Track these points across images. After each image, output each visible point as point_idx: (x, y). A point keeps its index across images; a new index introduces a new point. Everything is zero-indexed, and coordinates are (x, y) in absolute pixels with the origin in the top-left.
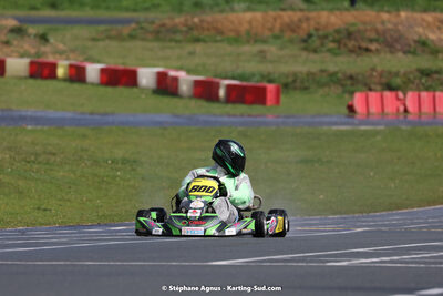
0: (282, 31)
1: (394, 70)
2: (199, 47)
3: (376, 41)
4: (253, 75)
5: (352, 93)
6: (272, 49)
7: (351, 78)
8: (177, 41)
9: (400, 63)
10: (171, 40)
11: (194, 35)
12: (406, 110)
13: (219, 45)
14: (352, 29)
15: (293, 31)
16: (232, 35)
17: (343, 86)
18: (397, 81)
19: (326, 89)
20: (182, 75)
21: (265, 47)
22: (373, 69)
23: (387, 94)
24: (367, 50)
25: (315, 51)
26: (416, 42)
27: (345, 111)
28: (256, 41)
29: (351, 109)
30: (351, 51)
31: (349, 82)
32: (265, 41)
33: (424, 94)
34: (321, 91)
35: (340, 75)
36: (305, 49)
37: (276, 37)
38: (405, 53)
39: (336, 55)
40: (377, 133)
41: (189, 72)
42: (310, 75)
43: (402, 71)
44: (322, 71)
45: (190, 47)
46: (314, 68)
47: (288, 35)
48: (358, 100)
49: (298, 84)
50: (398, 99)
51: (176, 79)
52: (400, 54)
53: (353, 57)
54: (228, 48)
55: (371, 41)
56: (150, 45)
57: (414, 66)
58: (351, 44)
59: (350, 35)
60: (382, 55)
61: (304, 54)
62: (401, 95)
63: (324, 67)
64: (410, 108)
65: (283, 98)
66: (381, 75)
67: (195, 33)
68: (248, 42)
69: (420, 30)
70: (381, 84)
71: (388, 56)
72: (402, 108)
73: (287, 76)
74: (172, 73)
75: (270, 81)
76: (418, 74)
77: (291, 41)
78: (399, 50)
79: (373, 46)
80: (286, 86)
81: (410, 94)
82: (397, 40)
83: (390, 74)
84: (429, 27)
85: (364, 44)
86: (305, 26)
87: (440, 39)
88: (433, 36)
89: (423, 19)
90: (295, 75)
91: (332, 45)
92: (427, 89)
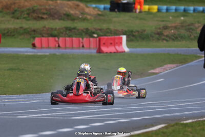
0: (2, 9)
1: (54, 27)
3: (46, 14)
5: (34, 38)
7: (34, 31)
9: (57, 24)
12: (59, 46)
14: (35, 8)
15: (8, 9)
17: (30, 34)
18: (55, 33)
19: (23, 36)
22: (44, 27)
23: (50, 38)
24: (42, 18)
25: (18, 18)
26: (64, 14)
27: (31, 46)
29: (34, 45)
30: (35, 19)
31: (33, 33)
33: (68, 39)
34: (20, 37)
35: (28, 30)
36: (13, 17)
38: (60, 19)
39: (28, 20)
42: (15, 29)
43: (58, 27)
44: (21, 28)
46: (17, 26)
47: (5, 11)
48: (37, 41)
49: (9, 34)
52: (57, 20)
53: (35, 22)
55: (44, 14)
57: (63, 26)
58: (35, 15)
59: (34, 11)
60: (49, 20)
61: (13, 19)
62: (57, 39)
63: (21, 26)
64: (61, 45)
65: (2, 40)
66: (48, 30)
69: (67, 9)
70: (48, 34)
71: (52, 21)
72: (57, 45)
73: (5, 29)
76: (65, 29)
77: (7, 13)
78: (57, 18)
79: (45, 16)
80: (4, 34)
81: (61, 39)
83: (52, 29)
84: (71, 7)
85: (40, 16)
86: (13, 6)
87: (76, 14)
88: (72, 12)
89: (68, 4)
90: (8, 29)
91: (26, 16)
92: (69, 36)
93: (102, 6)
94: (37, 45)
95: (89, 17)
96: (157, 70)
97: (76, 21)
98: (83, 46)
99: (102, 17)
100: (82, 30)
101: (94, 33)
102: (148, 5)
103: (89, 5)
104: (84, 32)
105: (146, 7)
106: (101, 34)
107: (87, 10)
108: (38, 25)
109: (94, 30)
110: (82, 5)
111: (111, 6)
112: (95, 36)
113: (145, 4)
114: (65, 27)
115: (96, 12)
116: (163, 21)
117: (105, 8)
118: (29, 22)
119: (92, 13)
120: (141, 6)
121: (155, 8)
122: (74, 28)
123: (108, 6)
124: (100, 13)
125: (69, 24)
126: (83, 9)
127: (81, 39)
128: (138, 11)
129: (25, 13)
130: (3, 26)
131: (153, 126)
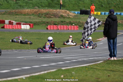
0: (34, 13)
1: (56, 21)
2: (17, 16)
3: (53, 15)
4: (28, 22)
5: (47, 25)
6: (32, 17)
7: (47, 22)
8: (13, 15)
9: (57, 20)
10: (12, 15)
11: (16, 14)
12: (58, 29)
13: (22, 16)
14: (48, 13)
15: (36, 13)
16: (24, 14)
17: (46, 24)
18: (56, 23)
19: (42, 25)
20: (14, 21)
21: (31, 16)
22: (52, 21)
23: (54, 26)
24: (51, 17)
25: (40, 17)
26: (61, 16)
27: (46, 29)
28: (29, 15)
29: (47, 29)
30: (48, 17)
31: (47, 23)
32: (30, 15)
33: (62, 26)
34: (41, 25)
35: (45, 22)
36: (38, 17)
37: (33, 14)
38: (58, 18)
39: (45, 18)
40: (52, 33)
41: (15, 21)
42: (39, 22)
43: (58, 21)
44: (42, 21)
45: (15, 16)
46: (40, 21)
47: (35, 14)
48: (49, 27)
49: (37, 24)
50: (56, 27)
51: (13, 22)
52: (57, 18)
53: (48, 19)
54: (23, 16)
55: (52, 15)
56: (8, 16)
57: (60, 20)
58: (48, 16)
59: (47, 14)
60: (54, 18)
61: (38, 18)
62: (57, 26)
63: (42, 20)
64: (59, 29)
65: (34, 26)
66: (53, 22)
67: (17, 13)
68: (27, 15)
69: (61, 13)
70: (53, 24)
71: (55, 18)
72: (57, 29)
73: (35, 22)
74: (12, 21)
75: (31, 23)
76: (60, 22)
77: (36, 15)
78: (57, 17)
79: (52, 16)
80: (34, 24)
81: (59, 26)
82: (56, 15)
83: (55, 22)
84: (63, 12)
85: (50, 16)
86: (38, 12)
87: (65, 15)
88: (64, 15)
89: (62, 11)
90: (36, 22)
91: (44, 16)
92: (62, 25)
93: (77, 12)
94: (48, 28)
95: (71, 17)
96: (100, 39)
97: (65, 18)
98: (68, 29)
99: (76, 17)
100: (68, 22)
101: (73, 23)
102: (96, 12)
103: (71, 11)
104: (69, 23)
105: (95, 13)
106: (76, 24)
107: (70, 14)
108: (49, 20)
109: (73, 22)
110: (68, 12)
111: (80, 12)
112: (74, 25)
113: (95, 11)
114: (61, 21)
115: (74, 15)
116: (103, 18)
117: (78, 13)
118: (45, 19)
119: (72, 15)
120: (93, 12)
121: (99, 13)
122: (65, 21)
123: (79, 12)
124: (75, 15)
125: (62, 19)
126: (68, 13)
127: (67, 26)
128: (92, 14)
129: (44, 15)
130: (34, 21)
131: (98, 61)
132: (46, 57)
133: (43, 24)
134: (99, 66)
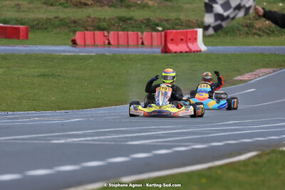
1: (102, 17)
5: (75, 32)
7: (75, 22)
9: (107, 13)
12: (109, 43)
17: (69, 27)
18: (104, 24)
19: (58, 30)
21: (21, 2)
22: (89, 17)
23: (97, 32)
24: (86, 4)
25: (51, 5)
27: (70, 43)
29: (74, 42)
30: (75, 5)
31: (73, 25)
33: (121, 33)
34: (55, 31)
35: (67, 20)
36: (45, 3)
38: (110, 6)
39: (66, 7)
40: (91, 57)
42: (48, 19)
43: (107, 18)
44: (56, 18)
46: (51, 16)
48: (78, 36)
49: (40, 26)
50: (104, 35)
52: (107, 7)
53: (75, 10)
57: (116, 15)
61: (45, 6)
62: (106, 33)
63: (57, 15)
64: (111, 42)
65: (30, 35)
66: (93, 21)
70: (93, 26)
71: (99, 9)
72: (107, 42)
73: (33, 20)
75: (21, 24)
76: (116, 19)
78: (105, 5)
80: (33, 27)
81: (111, 33)
83: (100, 19)
85: (83, 1)
90: (38, 20)
92: (123, 30)
94: (78, 41)
95: (150, 3)
96: (246, 77)
100: (141, 21)
101: (157, 25)
104: (143, 23)
106: (168, 26)
108: (80, 14)
109: (158, 21)
112: (160, 29)
114: (117, 17)
118: (67, 10)
122: (130, 19)
125: (122, 12)
127: (139, 34)
130: (31, 16)
131: (240, 154)
132: (69, 140)
133: (58, 26)
134: (242, 168)
